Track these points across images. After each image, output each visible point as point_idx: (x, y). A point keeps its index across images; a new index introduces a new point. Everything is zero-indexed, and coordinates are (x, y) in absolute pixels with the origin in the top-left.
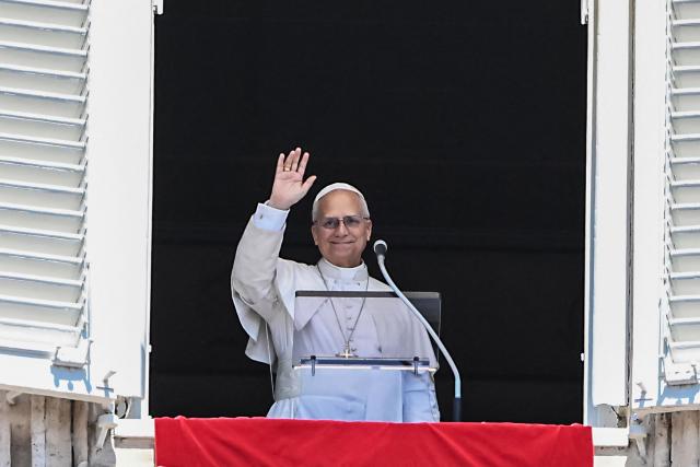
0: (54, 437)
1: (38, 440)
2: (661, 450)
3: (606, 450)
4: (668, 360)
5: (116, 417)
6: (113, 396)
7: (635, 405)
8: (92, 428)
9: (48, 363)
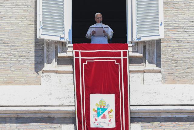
0: (60, 46)
1: (58, 47)
2: (137, 47)
3: (130, 47)
4: (137, 35)
5: (68, 44)
6: (68, 41)
7: (133, 41)
8: (65, 45)
9: (59, 37)
